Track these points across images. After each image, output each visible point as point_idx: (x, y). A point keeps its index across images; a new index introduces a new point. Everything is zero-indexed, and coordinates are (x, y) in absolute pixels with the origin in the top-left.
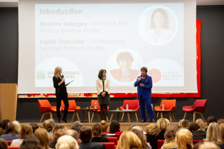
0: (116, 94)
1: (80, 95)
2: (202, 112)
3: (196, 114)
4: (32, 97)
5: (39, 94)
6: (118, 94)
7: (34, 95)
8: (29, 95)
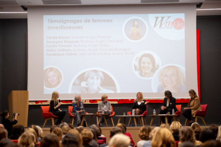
0: (120, 100)
1: (85, 102)
2: (203, 117)
3: (198, 118)
4: (40, 104)
5: (46, 101)
6: (122, 100)
7: (42, 102)
8: (37, 102)
